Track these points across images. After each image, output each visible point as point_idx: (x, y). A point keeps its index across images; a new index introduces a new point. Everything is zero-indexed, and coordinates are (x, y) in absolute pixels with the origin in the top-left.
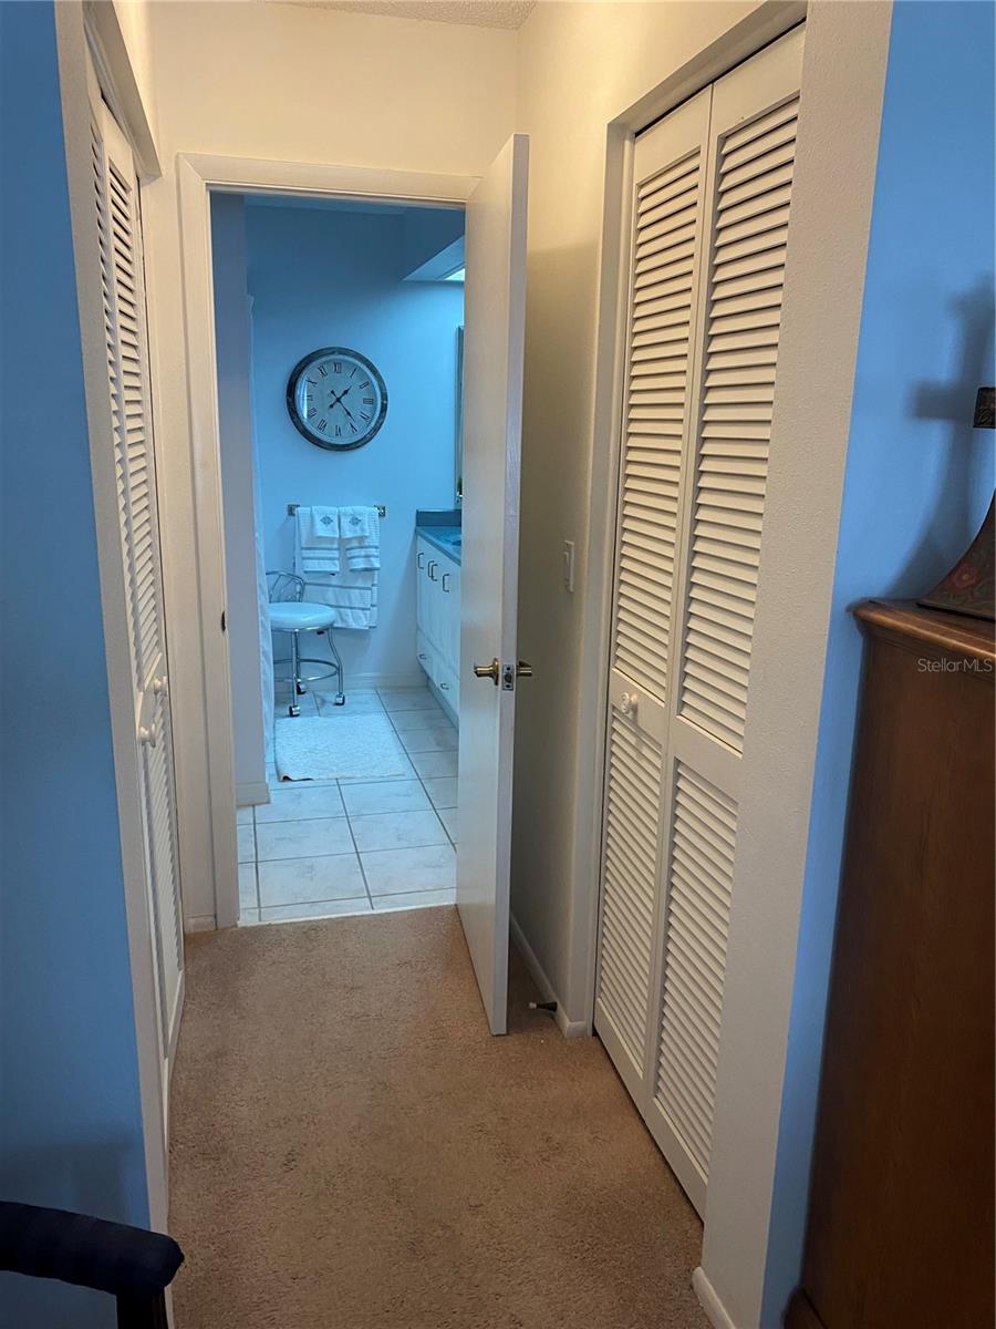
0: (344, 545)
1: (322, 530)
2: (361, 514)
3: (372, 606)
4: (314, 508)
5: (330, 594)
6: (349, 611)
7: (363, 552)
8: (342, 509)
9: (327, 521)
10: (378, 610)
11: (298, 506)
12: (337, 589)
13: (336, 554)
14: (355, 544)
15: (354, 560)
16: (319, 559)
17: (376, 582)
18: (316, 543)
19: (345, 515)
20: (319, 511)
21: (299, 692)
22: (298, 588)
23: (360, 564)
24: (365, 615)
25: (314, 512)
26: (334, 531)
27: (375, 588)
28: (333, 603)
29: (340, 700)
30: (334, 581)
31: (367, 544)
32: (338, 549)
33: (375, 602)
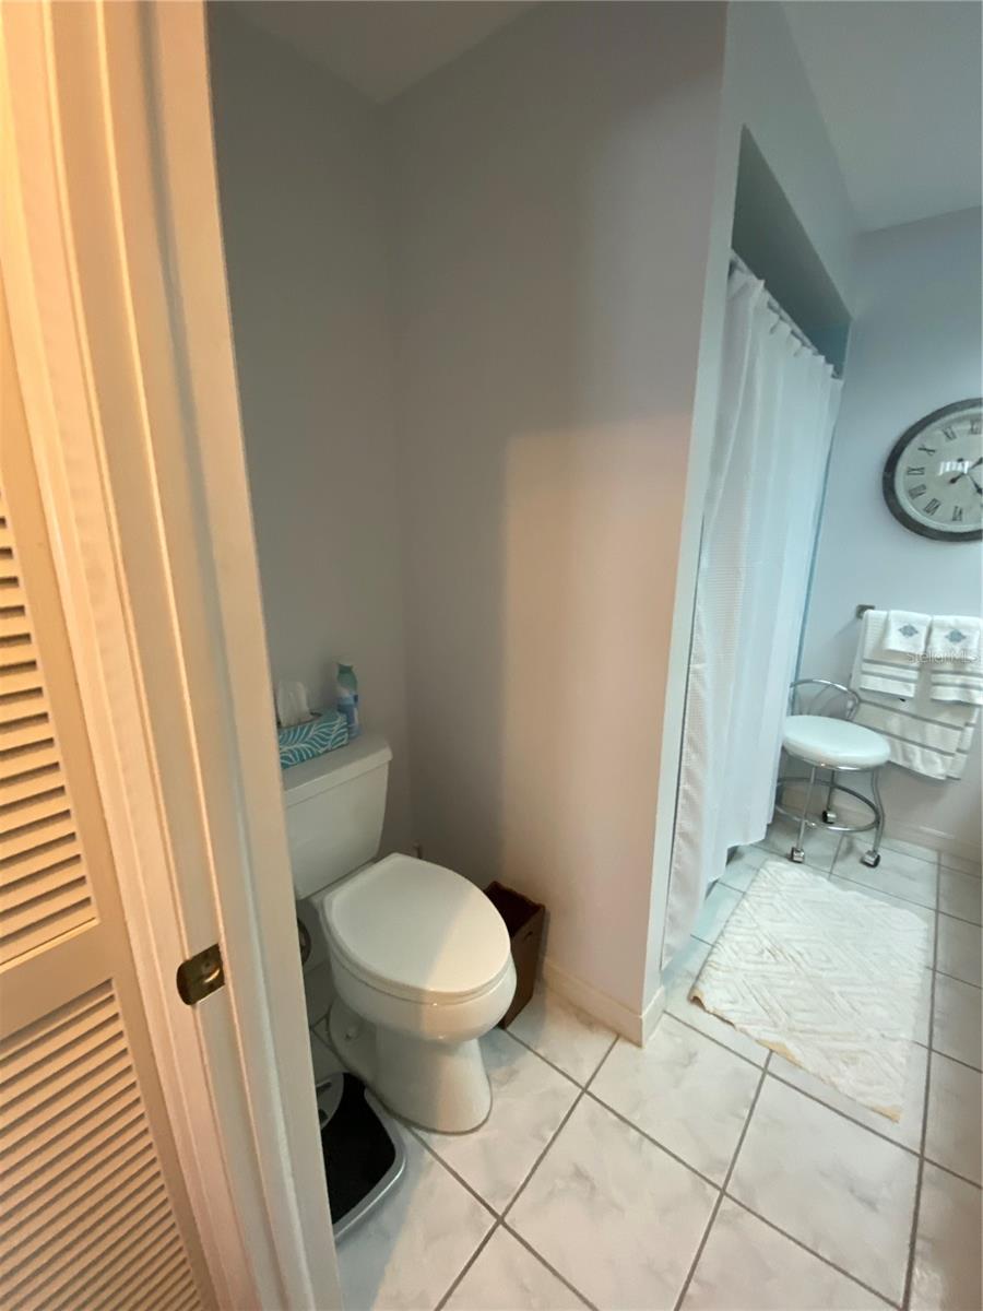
0: (928, 666)
1: (896, 642)
2: (969, 628)
3: (959, 750)
4: (893, 612)
5: (895, 723)
6: (917, 749)
7: (959, 680)
8: (938, 618)
9: (908, 631)
10: (968, 762)
11: (872, 608)
12: (907, 719)
13: (913, 675)
14: (948, 666)
15: (939, 688)
16: (883, 676)
17: (974, 721)
18: (884, 657)
19: (942, 626)
20: (898, 616)
21: (825, 818)
22: (850, 704)
23: (950, 694)
24: (943, 761)
25: (892, 619)
26: (916, 646)
27: (970, 730)
28: (896, 732)
29: (871, 860)
30: (903, 707)
31: (969, 669)
32: (919, 669)
33: (965, 748)
